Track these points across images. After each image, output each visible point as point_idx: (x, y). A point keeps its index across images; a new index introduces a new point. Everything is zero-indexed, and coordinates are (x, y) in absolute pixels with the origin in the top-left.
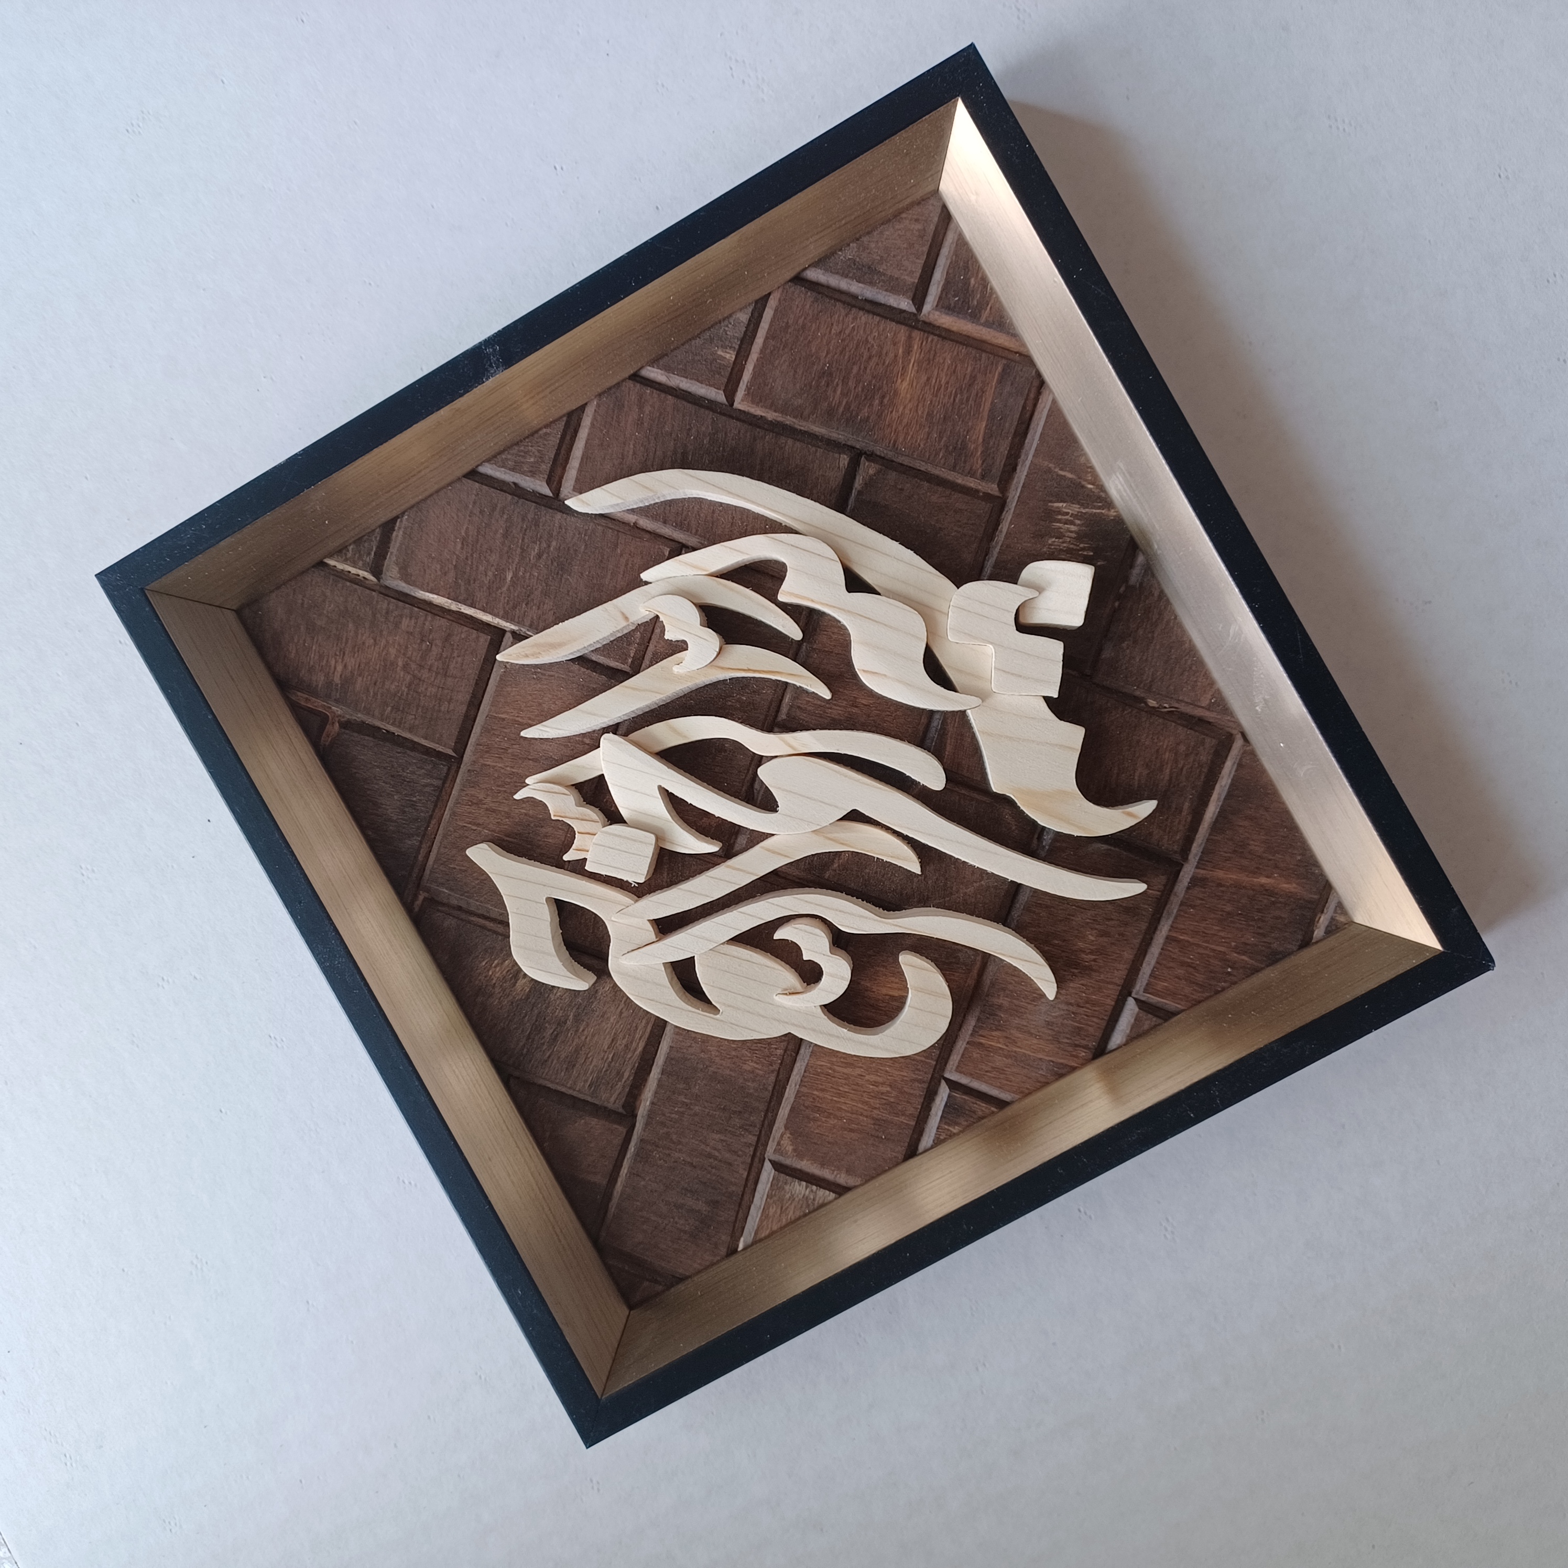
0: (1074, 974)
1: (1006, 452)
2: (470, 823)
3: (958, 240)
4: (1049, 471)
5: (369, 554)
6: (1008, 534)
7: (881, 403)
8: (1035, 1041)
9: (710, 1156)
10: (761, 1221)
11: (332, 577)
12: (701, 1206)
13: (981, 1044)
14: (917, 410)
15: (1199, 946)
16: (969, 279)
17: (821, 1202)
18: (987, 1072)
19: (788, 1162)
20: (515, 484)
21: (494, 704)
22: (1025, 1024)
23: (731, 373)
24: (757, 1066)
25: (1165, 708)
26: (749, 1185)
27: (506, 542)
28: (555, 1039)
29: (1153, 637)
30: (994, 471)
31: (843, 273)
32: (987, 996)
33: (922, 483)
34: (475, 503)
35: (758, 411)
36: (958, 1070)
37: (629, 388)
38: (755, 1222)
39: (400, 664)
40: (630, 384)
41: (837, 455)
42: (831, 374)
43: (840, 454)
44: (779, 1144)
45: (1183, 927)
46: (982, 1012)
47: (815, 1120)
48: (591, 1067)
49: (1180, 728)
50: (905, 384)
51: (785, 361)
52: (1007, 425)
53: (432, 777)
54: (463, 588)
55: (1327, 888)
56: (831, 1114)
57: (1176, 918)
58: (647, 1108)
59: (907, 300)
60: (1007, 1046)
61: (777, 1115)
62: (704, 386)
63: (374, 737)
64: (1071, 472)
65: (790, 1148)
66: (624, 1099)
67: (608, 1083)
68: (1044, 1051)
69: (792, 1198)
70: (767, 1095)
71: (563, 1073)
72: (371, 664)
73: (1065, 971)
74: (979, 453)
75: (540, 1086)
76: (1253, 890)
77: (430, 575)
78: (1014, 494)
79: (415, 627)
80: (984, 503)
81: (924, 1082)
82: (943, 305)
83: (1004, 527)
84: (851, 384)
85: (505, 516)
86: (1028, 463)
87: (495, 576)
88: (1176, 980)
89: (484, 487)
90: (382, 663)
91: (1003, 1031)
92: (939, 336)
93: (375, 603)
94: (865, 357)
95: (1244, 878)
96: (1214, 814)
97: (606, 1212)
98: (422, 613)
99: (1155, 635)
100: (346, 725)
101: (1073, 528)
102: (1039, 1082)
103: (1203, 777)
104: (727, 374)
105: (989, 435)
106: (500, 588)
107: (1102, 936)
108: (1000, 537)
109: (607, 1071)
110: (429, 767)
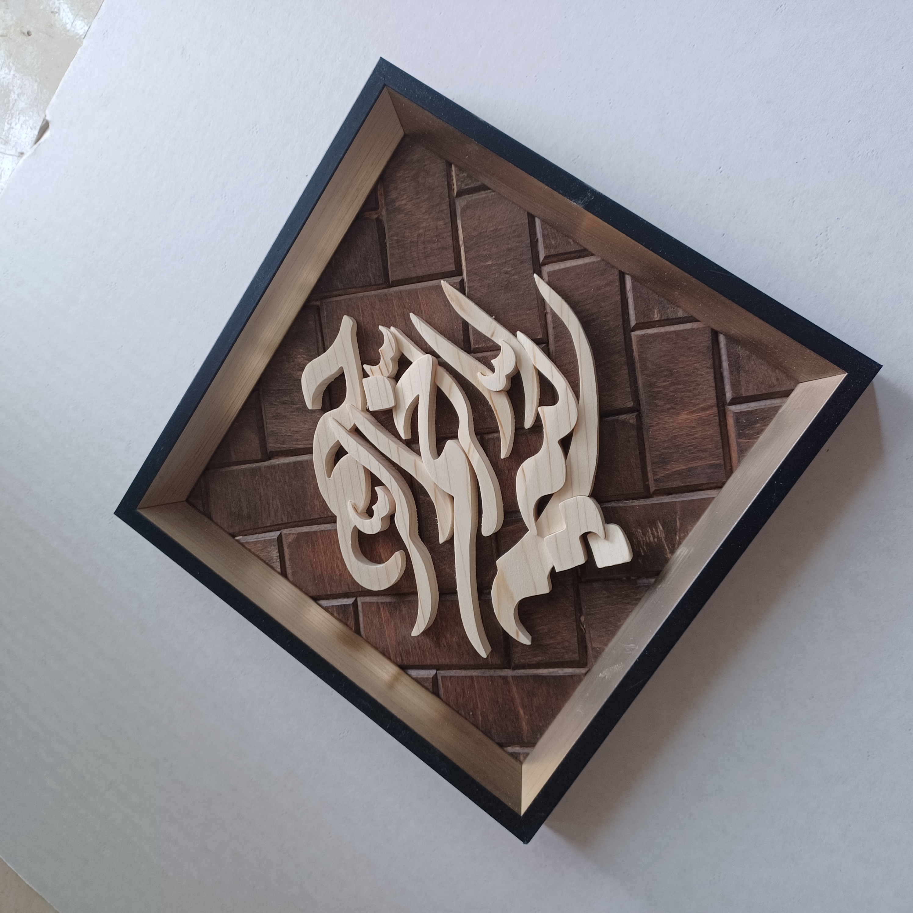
0: (431, 638)
1: (674, 486)
2: (362, 308)
3: (778, 407)
4: (676, 513)
5: (466, 185)
6: (632, 507)
7: (669, 409)
8: (393, 634)
9: (269, 504)
10: (252, 542)
11: (446, 173)
12: (245, 511)
13: (380, 609)
14: (674, 429)
15: (475, 693)
16: (759, 423)
17: (274, 566)
18: (369, 617)
19: (284, 542)
20: (537, 240)
21: (423, 289)
22: (399, 626)
23: (647, 322)
24: (318, 506)
25: (583, 626)
26: (265, 528)
27: (505, 252)
28: (284, 403)
29: (615, 605)
30: (662, 484)
31: (729, 355)
32: (403, 602)
33: (638, 450)
34: (517, 225)
35: (635, 347)
36: (363, 603)
37: (614, 274)
38: (251, 539)
39: (421, 231)
40: (617, 273)
41: (631, 399)
42: (672, 375)
43: (632, 400)
44: (290, 534)
45: (481, 682)
46: (395, 602)
47: (308, 546)
48: (280, 427)
49: (576, 639)
50: (685, 417)
51: (667, 347)
52: (689, 480)
53: (374, 278)
54: (472, 242)
55: (532, 744)
56: (314, 552)
57: (483, 676)
58: (275, 463)
59: (731, 395)
60: (385, 622)
61: (302, 526)
62: (634, 311)
63: (379, 238)
64: (681, 524)
65: (290, 540)
66: (273, 450)
67: (277, 439)
68: (391, 641)
69: (269, 552)
70: (308, 518)
71: (271, 415)
72: (413, 217)
73: (433, 634)
74: (667, 472)
75: (261, 407)
76: (514, 709)
77: (471, 222)
78: (655, 500)
79: (441, 229)
80: (642, 487)
81: (350, 590)
82: (738, 415)
83: (636, 503)
84: (672, 388)
85: (518, 244)
86: (674, 500)
87: (486, 255)
88: (454, 689)
89: (528, 225)
90: (416, 222)
91: (391, 616)
92: (720, 421)
93: (443, 202)
94: (689, 388)
95: (518, 701)
96: (543, 674)
97: (223, 467)
98: (450, 229)
99: (616, 606)
100: (379, 221)
101: (652, 539)
102: (376, 644)
103: (557, 660)
104: (646, 321)
105: (679, 473)
106: (481, 261)
107: (457, 644)
108: (629, 503)
109: (282, 436)
110: (378, 274)
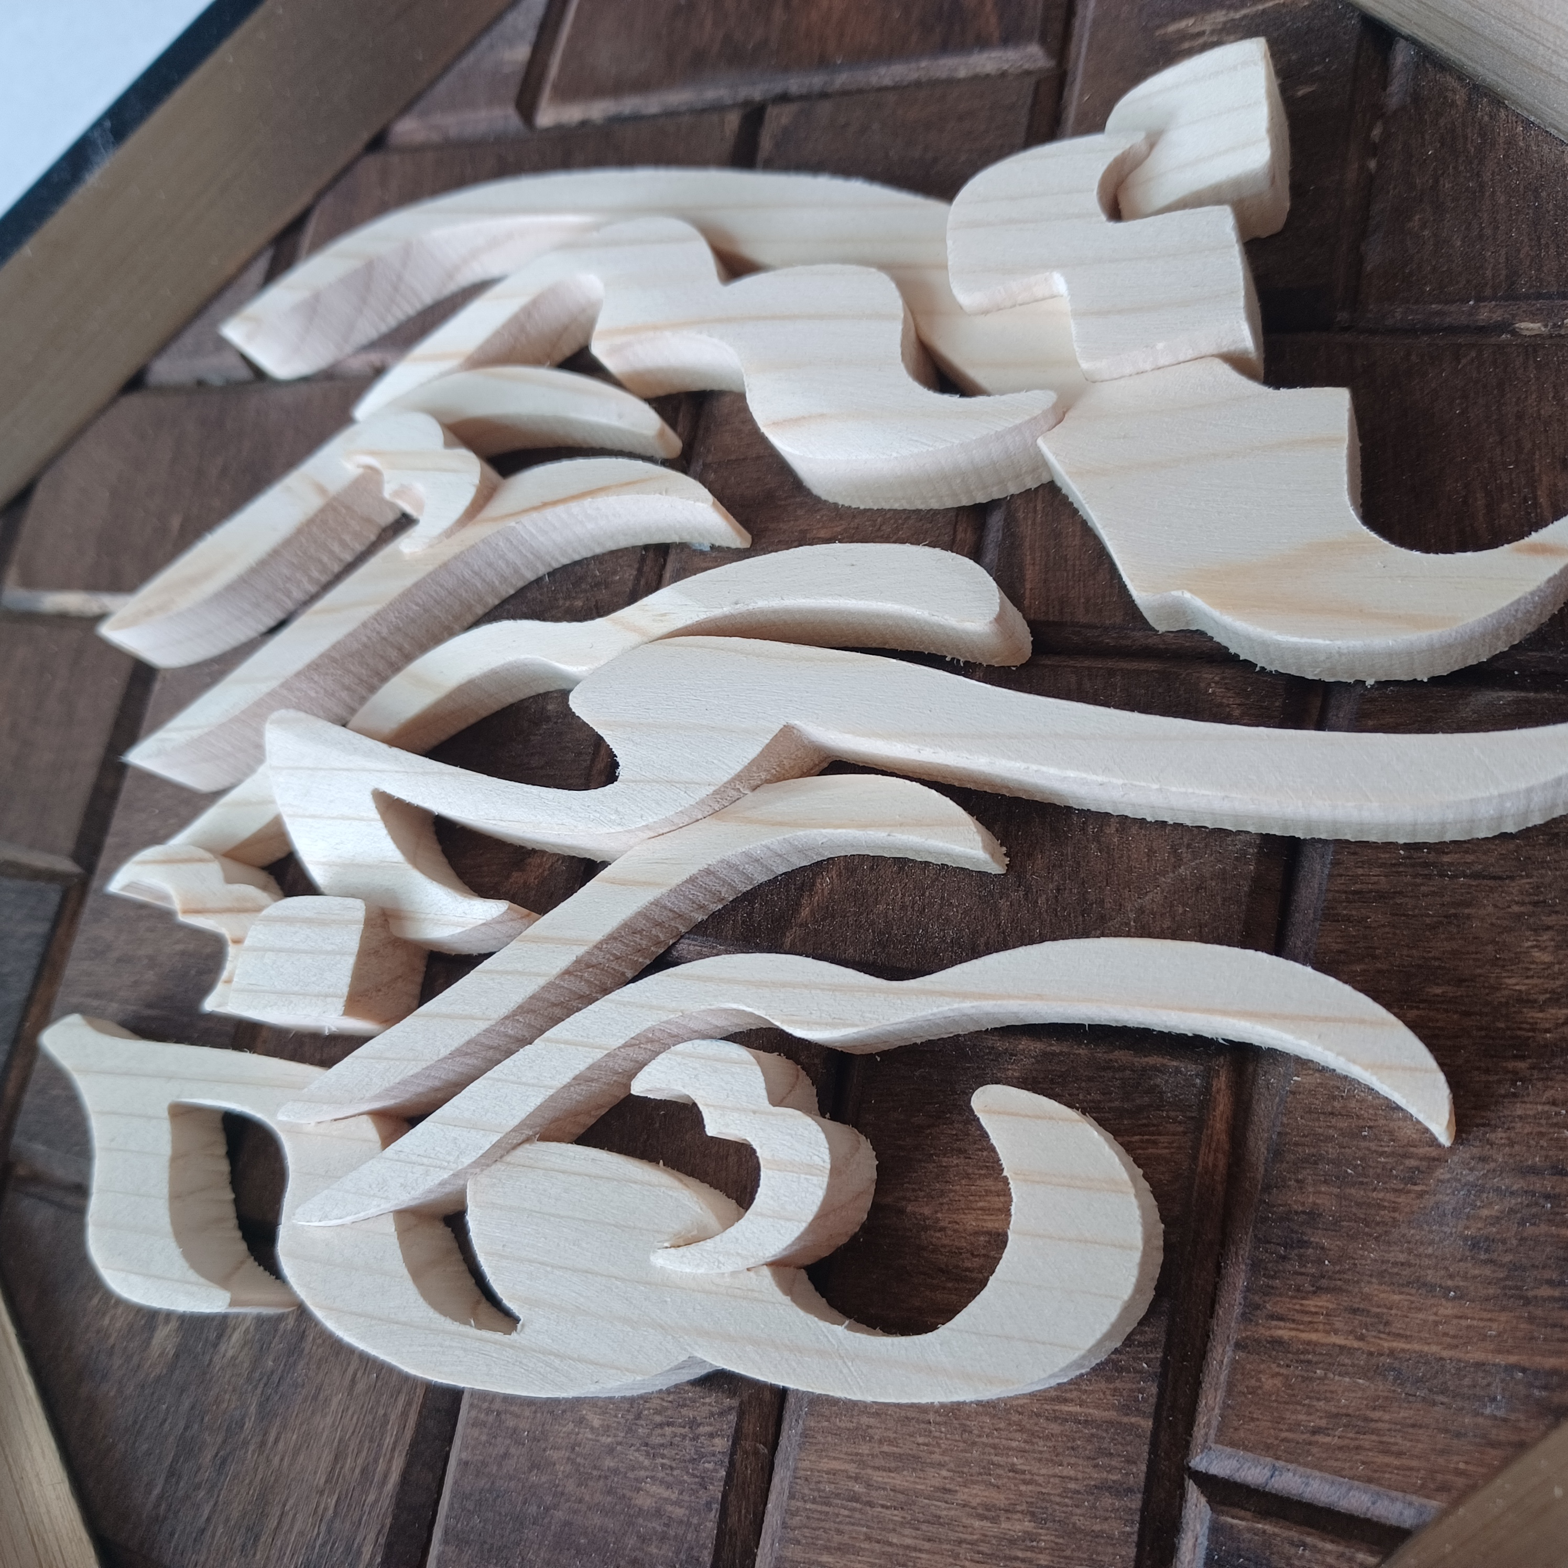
0: (1516, 1076)
7: (787, 10)
8: (1448, 1309)
13: (1277, 1343)
18: (1315, 1431)
20: (198, 382)
22: (1402, 1257)
23: (525, 80)
24: (666, 1494)
27: (174, 470)
28: (220, 1470)
30: (1025, 23)
32: (1267, 1188)
34: (134, 427)
35: (574, 114)
36: (1230, 1440)
41: (718, 118)
43: (723, 115)
46: (1262, 1241)
51: (612, 21)
53: (29, 918)
54: (107, 567)
60: (1361, 1338)
62: (482, 113)
68: (1484, 1338)
73: (1487, 1071)
74: (988, 8)
77: (63, 564)
81: (1130, 1490)
87: (154, 532)
91: (1339, 1290)
99: (1487, 180)
102: (1493, 1445)
104: (518, 83)
110: (34, 902)
